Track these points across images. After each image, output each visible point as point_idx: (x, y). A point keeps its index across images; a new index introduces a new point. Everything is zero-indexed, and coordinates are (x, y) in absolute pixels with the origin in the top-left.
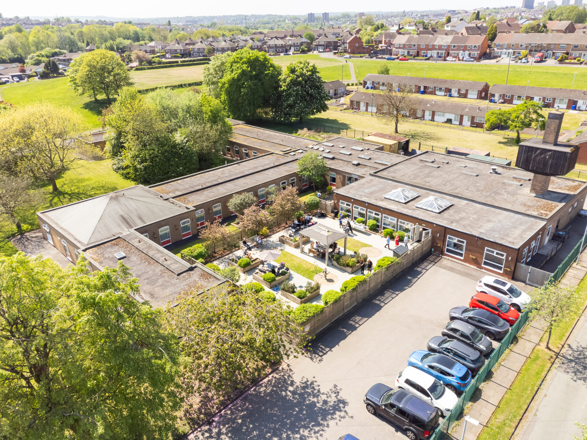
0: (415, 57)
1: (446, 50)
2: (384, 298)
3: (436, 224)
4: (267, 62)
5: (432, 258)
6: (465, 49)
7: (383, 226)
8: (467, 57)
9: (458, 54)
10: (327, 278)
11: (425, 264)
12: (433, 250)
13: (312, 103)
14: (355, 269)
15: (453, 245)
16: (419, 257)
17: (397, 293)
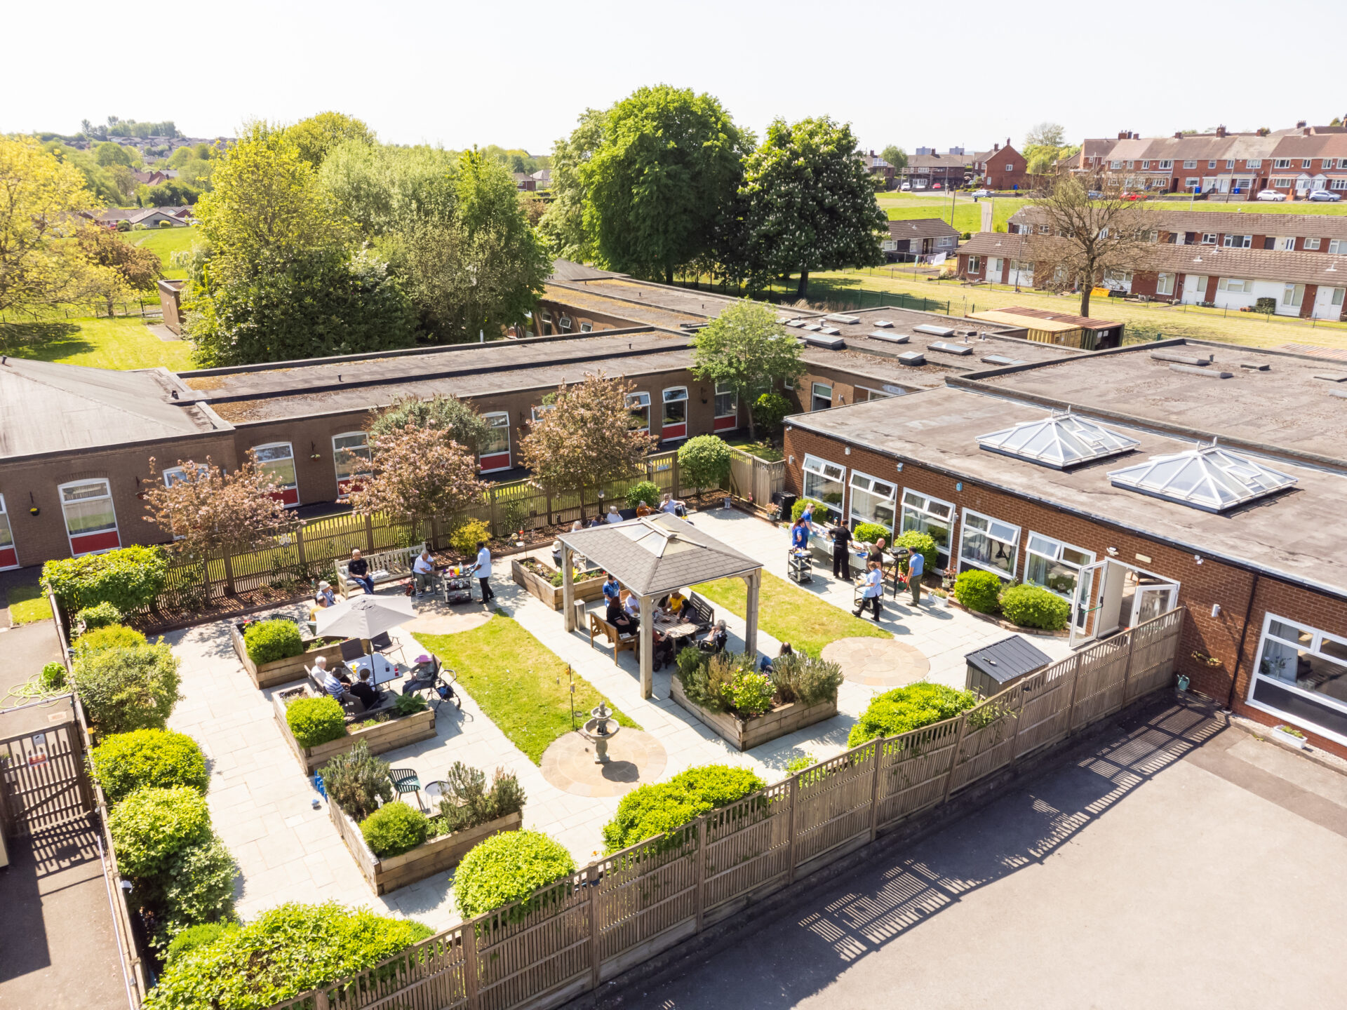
0: (1166, 191)
1: (1258, 175)
2: (874, 908)
3: (1204, 555)
4: (713, 119)
5: (1177, 719)
6: (1314, 169)
7: (961, 559)
8: (1318, 190)
9: (1293, 183)
10: (613, 755)
11: (1138, 746)
12: (1183, 683)
13: (835, 235)
14: (758, 728)
15: (1292, 667)
16: (1110, 707)
17: (956, 886)
